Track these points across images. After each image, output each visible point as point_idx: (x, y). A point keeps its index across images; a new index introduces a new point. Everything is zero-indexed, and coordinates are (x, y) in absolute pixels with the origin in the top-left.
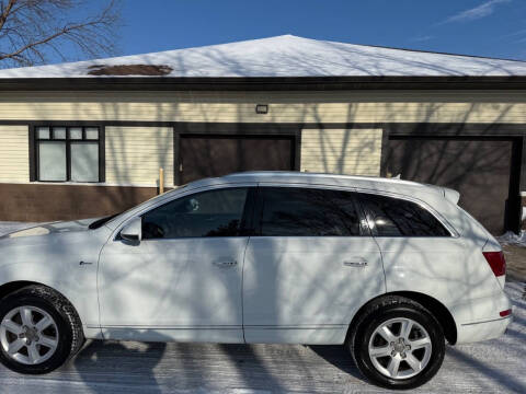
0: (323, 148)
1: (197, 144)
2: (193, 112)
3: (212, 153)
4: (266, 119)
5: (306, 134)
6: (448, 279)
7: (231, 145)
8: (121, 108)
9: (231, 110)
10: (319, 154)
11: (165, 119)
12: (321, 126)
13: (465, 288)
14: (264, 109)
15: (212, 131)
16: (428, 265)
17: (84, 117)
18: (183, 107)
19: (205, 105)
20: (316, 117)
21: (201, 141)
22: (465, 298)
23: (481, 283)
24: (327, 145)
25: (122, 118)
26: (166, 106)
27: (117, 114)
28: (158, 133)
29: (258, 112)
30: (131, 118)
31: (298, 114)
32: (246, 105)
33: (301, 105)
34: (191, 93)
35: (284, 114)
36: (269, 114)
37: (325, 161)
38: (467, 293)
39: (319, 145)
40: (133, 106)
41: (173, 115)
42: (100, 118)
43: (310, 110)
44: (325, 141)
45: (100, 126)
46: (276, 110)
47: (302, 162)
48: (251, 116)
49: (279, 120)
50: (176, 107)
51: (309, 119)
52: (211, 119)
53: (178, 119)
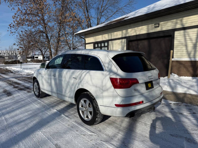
0: (185, 39)
1: (134, 44)
2: (132, 32)
3: (139, 46)
4: (159, 29)
5: (176, 33)
6: (96, 87)
7: (146, 43)
8: (113, 35)
9: (145, 28)
10: (183, 42)
11: (124, 36)
12: (184, 29)
13: (102, 91)
14: (157, 25)
15: (138, 38)
16: (91, 80)
17: (104, 39)
18: (129, 30)
19: (136, 28)
20: (182, 24)
21: (136, 42)
22: (101, 95)
23: (107, 90)
24: (187, 38)
25: (113, 38)
26: (124, 31)
27: (111, 37)
28: (122, 42)
29: (155, 27)
30: (115, 37)
31: (173, 25)
32: (151, 25)
33: (175, 20)
34: (132, 25)
35: (166, 26)
36: (160, 27)
37: (186, 46)
38: (102, 93)
39: (183, 38)
40: (115, 33)
41: (126, 34)
42: (107, 39)
43: (179, 22)
44: (187, 35)
45: (108, 41)
46: (163, 25)
47: (175, 47)
48: (152, 29)
49: (164, 29)
50: (127, 31)
51: (178, 26)
52: (138, 33)
53: (127, 35)
